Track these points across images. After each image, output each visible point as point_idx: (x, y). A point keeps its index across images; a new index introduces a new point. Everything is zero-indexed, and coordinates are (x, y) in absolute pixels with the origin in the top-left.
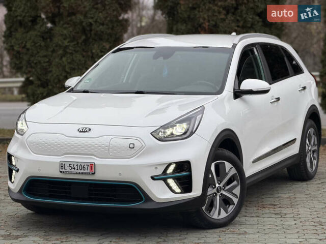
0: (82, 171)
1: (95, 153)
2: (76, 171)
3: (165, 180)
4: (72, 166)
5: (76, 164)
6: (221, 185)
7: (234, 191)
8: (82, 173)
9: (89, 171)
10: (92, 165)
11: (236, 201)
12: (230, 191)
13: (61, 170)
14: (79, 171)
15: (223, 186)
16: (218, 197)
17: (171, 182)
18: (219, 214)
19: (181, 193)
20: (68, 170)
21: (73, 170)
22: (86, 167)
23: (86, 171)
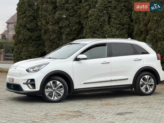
3: (27, 84)
5: (11, 78)
6: (56, 89)
7: (61, 91)
9: (12, 81)
11: (62, 95)
12: (60, 91)
13: (9, 80)
15: (57, 89)
16: (54, 93)
17: (29, 85)
18: (54, 98)
19: (33, 89)
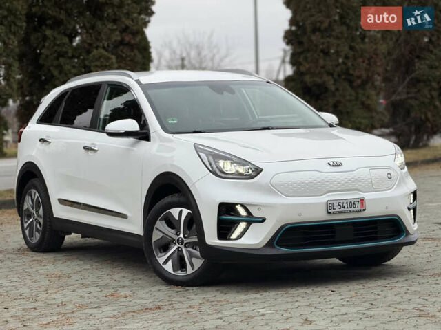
0: (353, 209)
1: (359, 188)
2: (346, 209)
4: (341, 204)
5: (345, 202)
8: (353, 211)
9: (359, 208)
10: (362, 201)
13: (329, 211)
14: (349, 209)
20: (337, 210)
21: (342, 209)
22: (356, 203)
23: (356, 208)
